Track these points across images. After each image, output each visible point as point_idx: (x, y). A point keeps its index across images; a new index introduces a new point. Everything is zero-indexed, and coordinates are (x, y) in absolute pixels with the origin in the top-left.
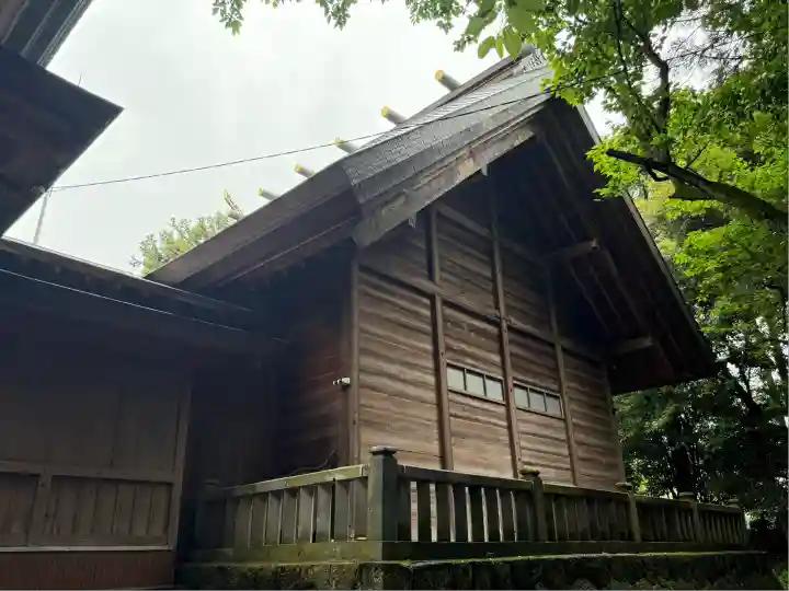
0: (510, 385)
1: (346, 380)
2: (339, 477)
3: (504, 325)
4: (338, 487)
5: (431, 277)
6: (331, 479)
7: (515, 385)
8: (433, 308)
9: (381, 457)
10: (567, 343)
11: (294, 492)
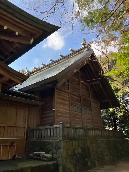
0: (82, 109)
1: (54, 109)
2: (55, 127)
3: (81, 97)
4: (55, 129)
5: (68, 90)
6: (53, 127)
7: (83, 109)
8: (69, 95)
9: (62, 124)
10: (92, 100)
11: (46, 129)
